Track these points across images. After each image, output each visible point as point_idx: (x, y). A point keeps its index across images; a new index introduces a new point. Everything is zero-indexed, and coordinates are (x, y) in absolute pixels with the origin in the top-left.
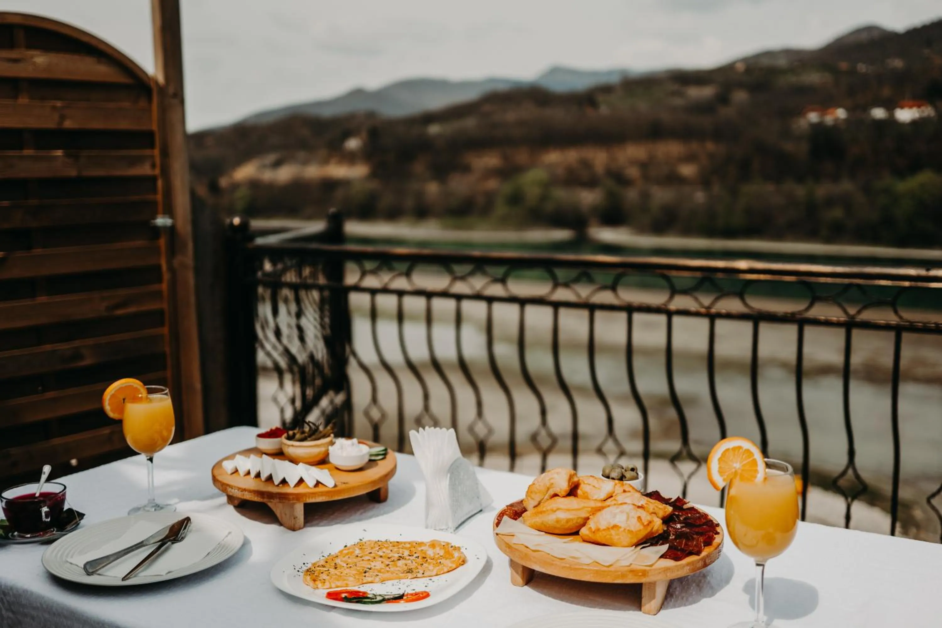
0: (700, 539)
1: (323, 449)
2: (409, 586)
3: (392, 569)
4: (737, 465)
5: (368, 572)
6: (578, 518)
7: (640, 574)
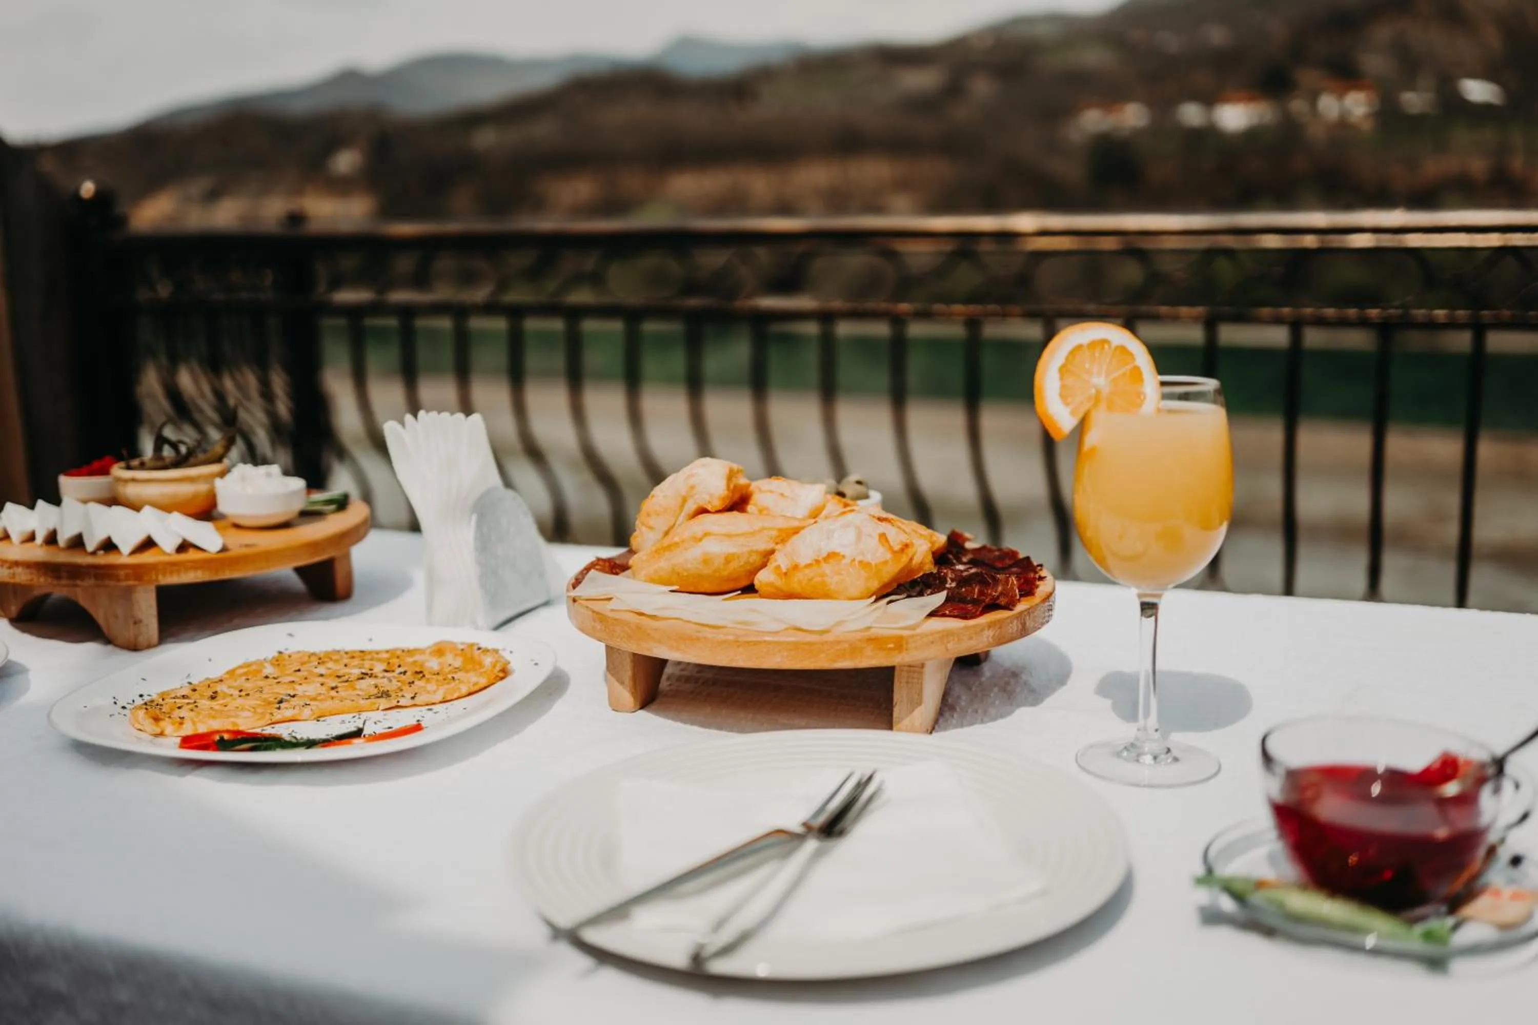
0: (1010, 579)
1: (202, 488)
2: (379, 721)
3: (343, 693)
4: (1100, 381)
5: (286, 701)
6: (751, 552)
7: (891, 646)
